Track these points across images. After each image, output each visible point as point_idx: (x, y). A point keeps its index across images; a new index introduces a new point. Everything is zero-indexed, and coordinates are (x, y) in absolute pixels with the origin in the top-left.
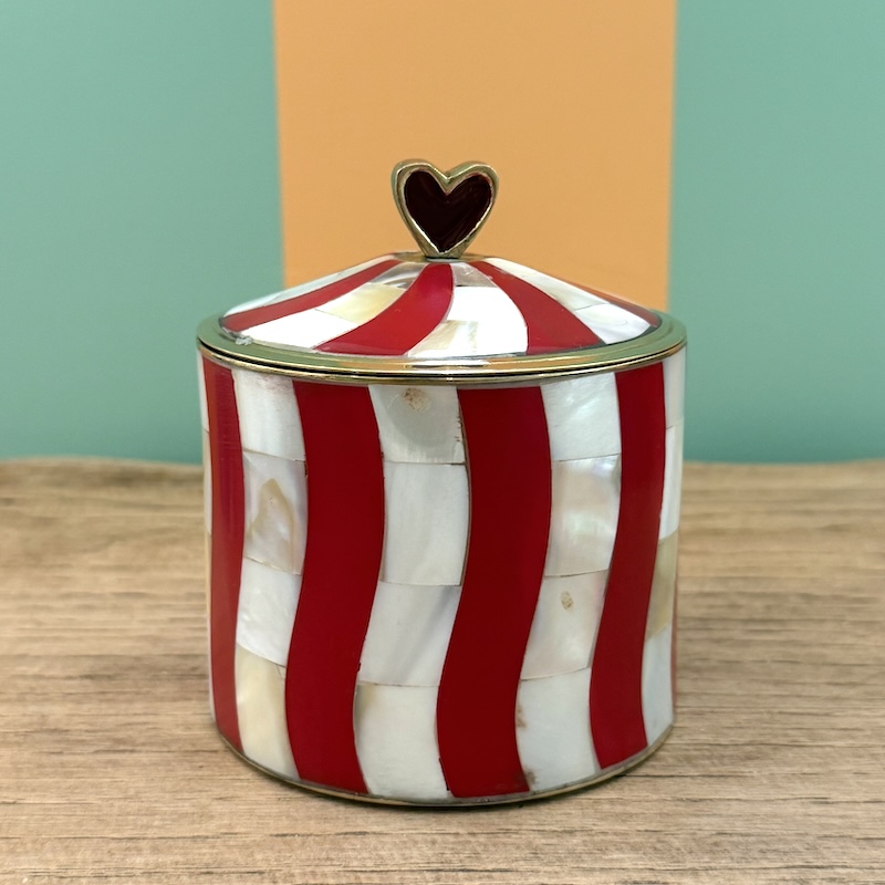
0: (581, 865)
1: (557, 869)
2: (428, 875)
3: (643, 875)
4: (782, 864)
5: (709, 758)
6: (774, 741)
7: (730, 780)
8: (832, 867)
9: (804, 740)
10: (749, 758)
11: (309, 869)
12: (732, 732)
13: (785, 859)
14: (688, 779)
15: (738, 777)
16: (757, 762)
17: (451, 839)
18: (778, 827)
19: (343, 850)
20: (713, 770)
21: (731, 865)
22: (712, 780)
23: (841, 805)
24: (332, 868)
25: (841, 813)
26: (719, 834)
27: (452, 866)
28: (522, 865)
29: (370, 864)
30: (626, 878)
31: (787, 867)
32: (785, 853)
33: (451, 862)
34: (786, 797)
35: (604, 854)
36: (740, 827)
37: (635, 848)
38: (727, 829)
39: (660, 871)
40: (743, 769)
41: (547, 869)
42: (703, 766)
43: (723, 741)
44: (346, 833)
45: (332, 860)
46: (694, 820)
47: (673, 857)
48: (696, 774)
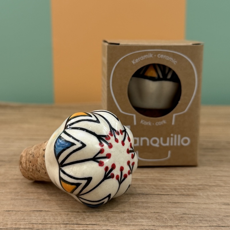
0: (125, 223)
1: (115, 224)
2: (62, 226)
3: (150, 227)
4: (208, 225)
5: (183, 189)
6: (210, 184)
7: (191, 196)
8: (229, 226)
9: (222, 184)
10: (200, 189)
11: (15, 222)
15: (194, 195)
16: (202, 191)
18: (208, 212)
19: (31, 216)
20: (185, 193)
21: (186, 225)
22: (183, 196)
24: (24, 222)
26: (184, 214)
27: (73, 223)
28: (101, 223)
30: (143, 228)
31: (210, 226)
32: (209, 221)
33: (73, 221)
34: (213, 202)
35: (136, 219)
36: (193, 212)
37: (148, 218)
38: (187, 212)
39: (157, 226)
40: (196, 193)
41: (111, 224)
42: (181, 192)
43: (190, 184)
44: (34, 211)
45: (25, 219)
46: (174, 209)
47: (163, 221)
48: (177, 194)
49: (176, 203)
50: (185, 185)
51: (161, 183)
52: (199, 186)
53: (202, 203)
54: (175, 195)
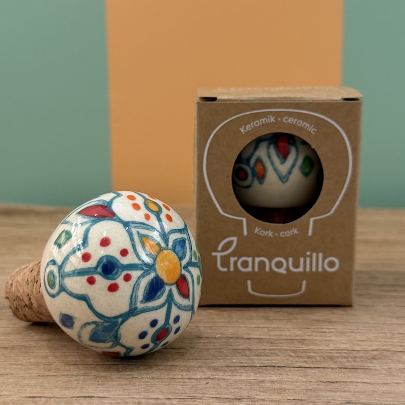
5: (345, 358)
6: (393, 349)
7: (359, 370)
10: (374, 358)
12: (364, 344)
14: (330, 370)
15: (364, 369)
16: (380, 361)
18: (391, 399)
20: (348, 364)
22: (346, 370)
26: (347, 403)
34: (399, 381)
36: (363, 399)
38: (354, 399)
40: (369, 365)
42: (341, 362)
43: (357, 348)
46: (330, 394)
48: (335, 367)
49: (333, 383)
50: (348, 350)
51: (305, 347)
52: (373, 352)
53: (381, 384)
54: (330, 369)
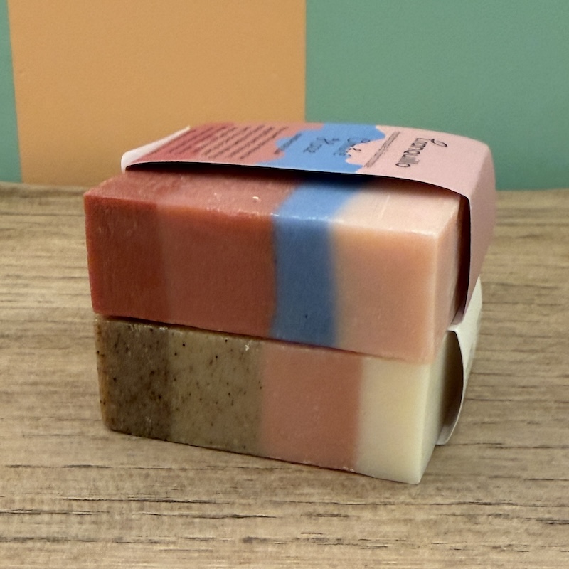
0: (274, 499)
1: (251, 501)
2: (134, 505)
3: (327, 508)
4: (454, 501)
8: (499, 504)
13: (458, 496)
17: (164, 473)
21: (408, 501)
23: (513, 450)
25: (512, 456)
27: (158, 498)
28: (221, 498)
29: (85, 494)
31: (459, 504)
33: (158, 493)
35: (297, 489)
37: (324, 484)
39: (343, 505)
44: (72, 466)
45: (53, 489)
47: (357, 493)
